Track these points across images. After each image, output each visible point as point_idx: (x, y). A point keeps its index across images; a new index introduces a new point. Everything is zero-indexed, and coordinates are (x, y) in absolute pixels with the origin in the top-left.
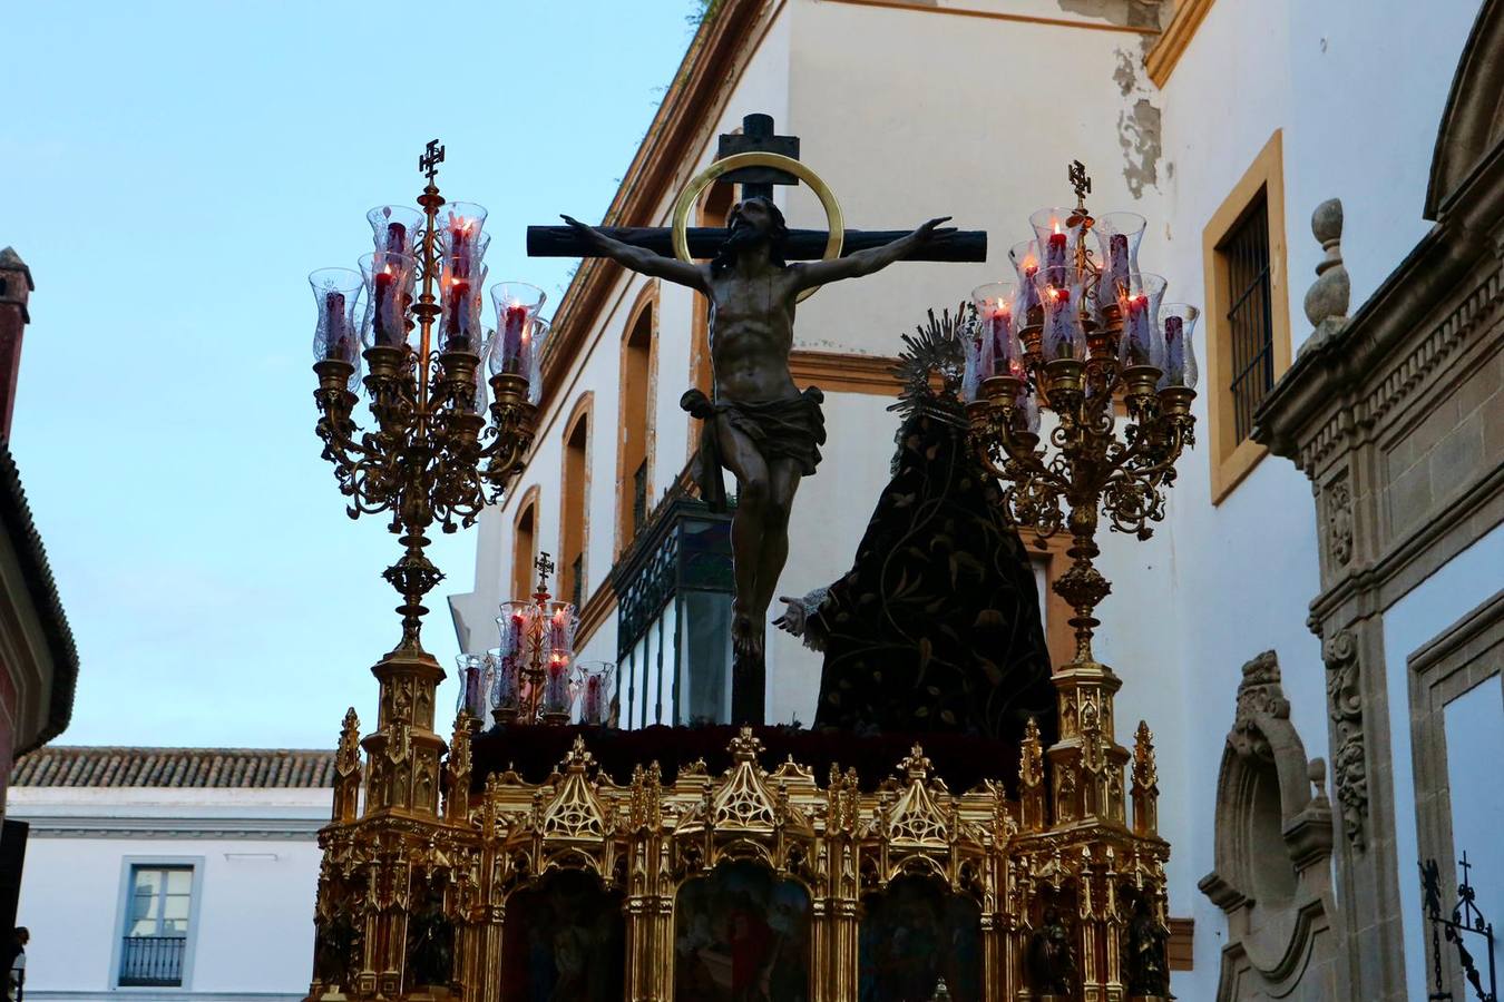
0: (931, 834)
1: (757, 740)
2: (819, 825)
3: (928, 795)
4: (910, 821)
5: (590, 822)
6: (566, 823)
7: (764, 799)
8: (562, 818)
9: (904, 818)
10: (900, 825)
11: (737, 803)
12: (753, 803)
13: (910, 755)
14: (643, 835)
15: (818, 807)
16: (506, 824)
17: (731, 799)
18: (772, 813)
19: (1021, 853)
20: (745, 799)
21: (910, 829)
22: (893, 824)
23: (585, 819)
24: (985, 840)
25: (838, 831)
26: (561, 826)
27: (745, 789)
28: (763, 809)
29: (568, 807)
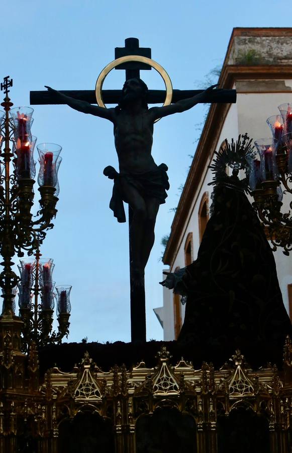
0: (247, 390)
1: (168, 353)
2: (198, 390)
3: (244, 372)
4: (237, 385)
5: (95, 391)
6: (84, 392)
7: (174, 380)
8: (82, 390)
9: (234, 383)
10: (233, 387)
11: (162, 382)
12: (169, 382)
13: (235, 354)
14: (119, 398)
15: (196, 381)
16: (56, 392)
17: (159, 381)
18: (178, 386)
19: (285, 396)
20: (165, 380)
21: (238, 389)
22: (230, 386)
23: (92, 390)
24: (270, 390)
25: (207, 393)
26: (82, 394)
27: (165, 376)
28: (174, 385)
29: (84, 385)
